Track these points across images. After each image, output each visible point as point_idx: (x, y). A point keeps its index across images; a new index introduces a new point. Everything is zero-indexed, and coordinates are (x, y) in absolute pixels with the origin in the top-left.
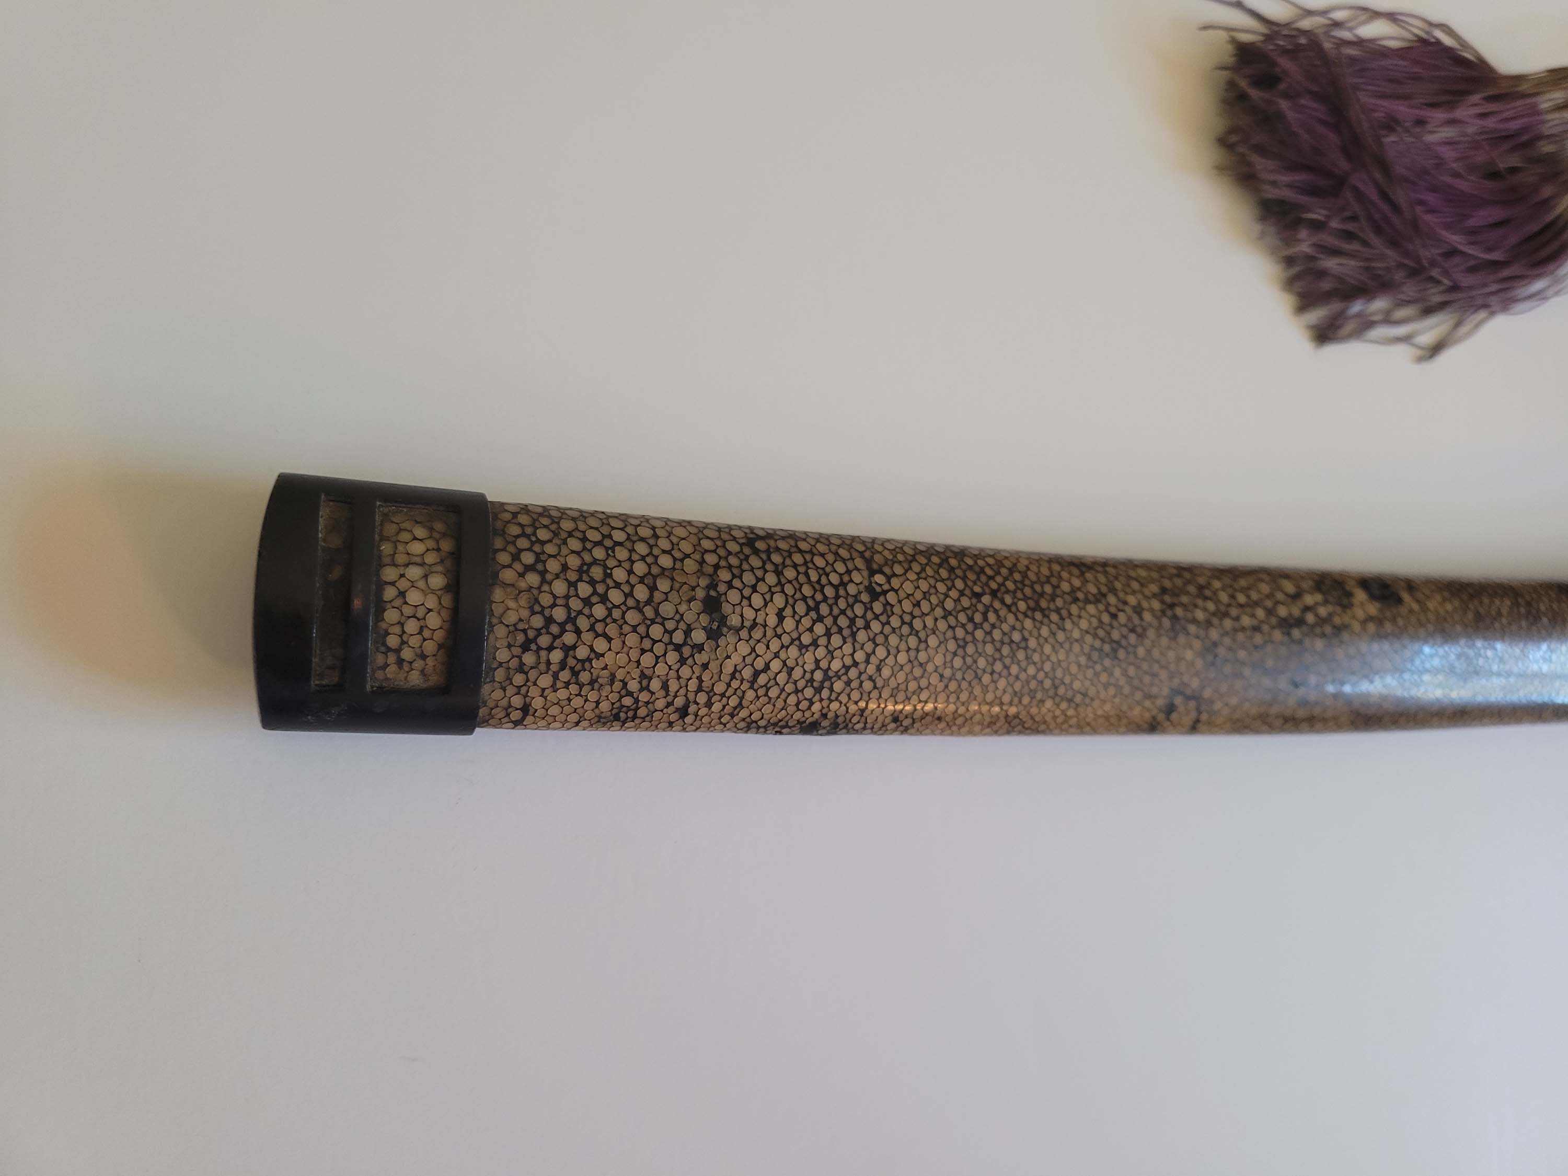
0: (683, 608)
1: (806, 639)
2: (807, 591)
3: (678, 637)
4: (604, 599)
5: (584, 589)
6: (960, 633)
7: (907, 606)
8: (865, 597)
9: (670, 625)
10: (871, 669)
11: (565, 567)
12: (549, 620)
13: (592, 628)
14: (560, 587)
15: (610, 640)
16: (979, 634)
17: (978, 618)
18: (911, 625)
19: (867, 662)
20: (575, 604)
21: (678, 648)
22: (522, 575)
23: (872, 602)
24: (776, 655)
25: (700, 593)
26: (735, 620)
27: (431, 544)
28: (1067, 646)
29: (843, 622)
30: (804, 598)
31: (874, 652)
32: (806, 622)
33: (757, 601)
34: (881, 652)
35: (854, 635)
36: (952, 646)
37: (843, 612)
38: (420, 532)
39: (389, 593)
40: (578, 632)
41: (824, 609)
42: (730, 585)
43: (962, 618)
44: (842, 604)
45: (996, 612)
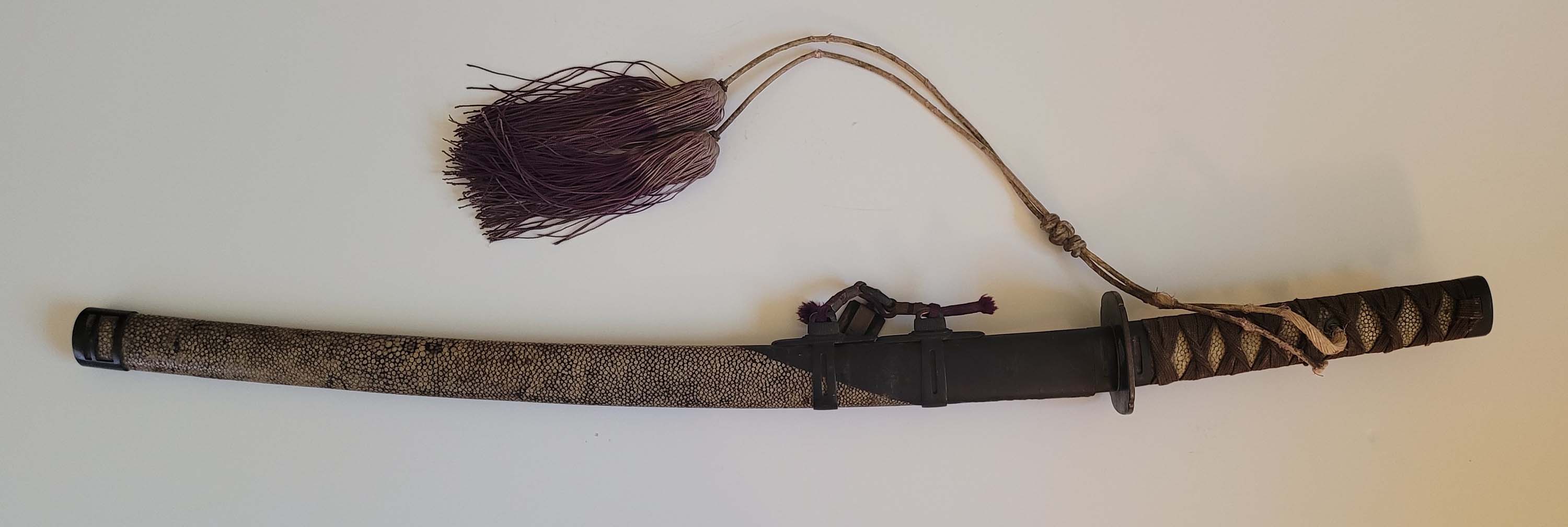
0: (169, 344)
1: (202, 354)
2: (205, 341)
3: (167, 352)
4: (149, 341)
5: (144, 339)
6: (250, 355)
7: (234, 346)
8: (222, 343)
9: (165, 349)
10: (222, 363)
11: (140, 333)
12: (135, 346)
13: (145, 349)
14: (138, 338)
15: (149, 351)
16: (257, 355)
17: (257, 350)
18: (234, 352)
19: (220, 361)
20: (142, 342)
21: (167, 355)
22: (129, 335)
23: (224, 344)
24: (194, 358)
25: (174, 341)
26: (182, 348)
27: (111, 327)
28: (288, 360)
29: (214, 350)
30: (203, 343)
31: (222, 359)
32: (203, 349)
33: (189, 343)
34: (225, 359)
35: (216, 354)
36: (247, 358)
37: (214, 347)
38: (109, 324)
39: (100, 338)
40: (142, 349)
41: (208, 346)
42: (183, 339)
43: (252, 350)
44: (214, 345)
45: (264, 349)
